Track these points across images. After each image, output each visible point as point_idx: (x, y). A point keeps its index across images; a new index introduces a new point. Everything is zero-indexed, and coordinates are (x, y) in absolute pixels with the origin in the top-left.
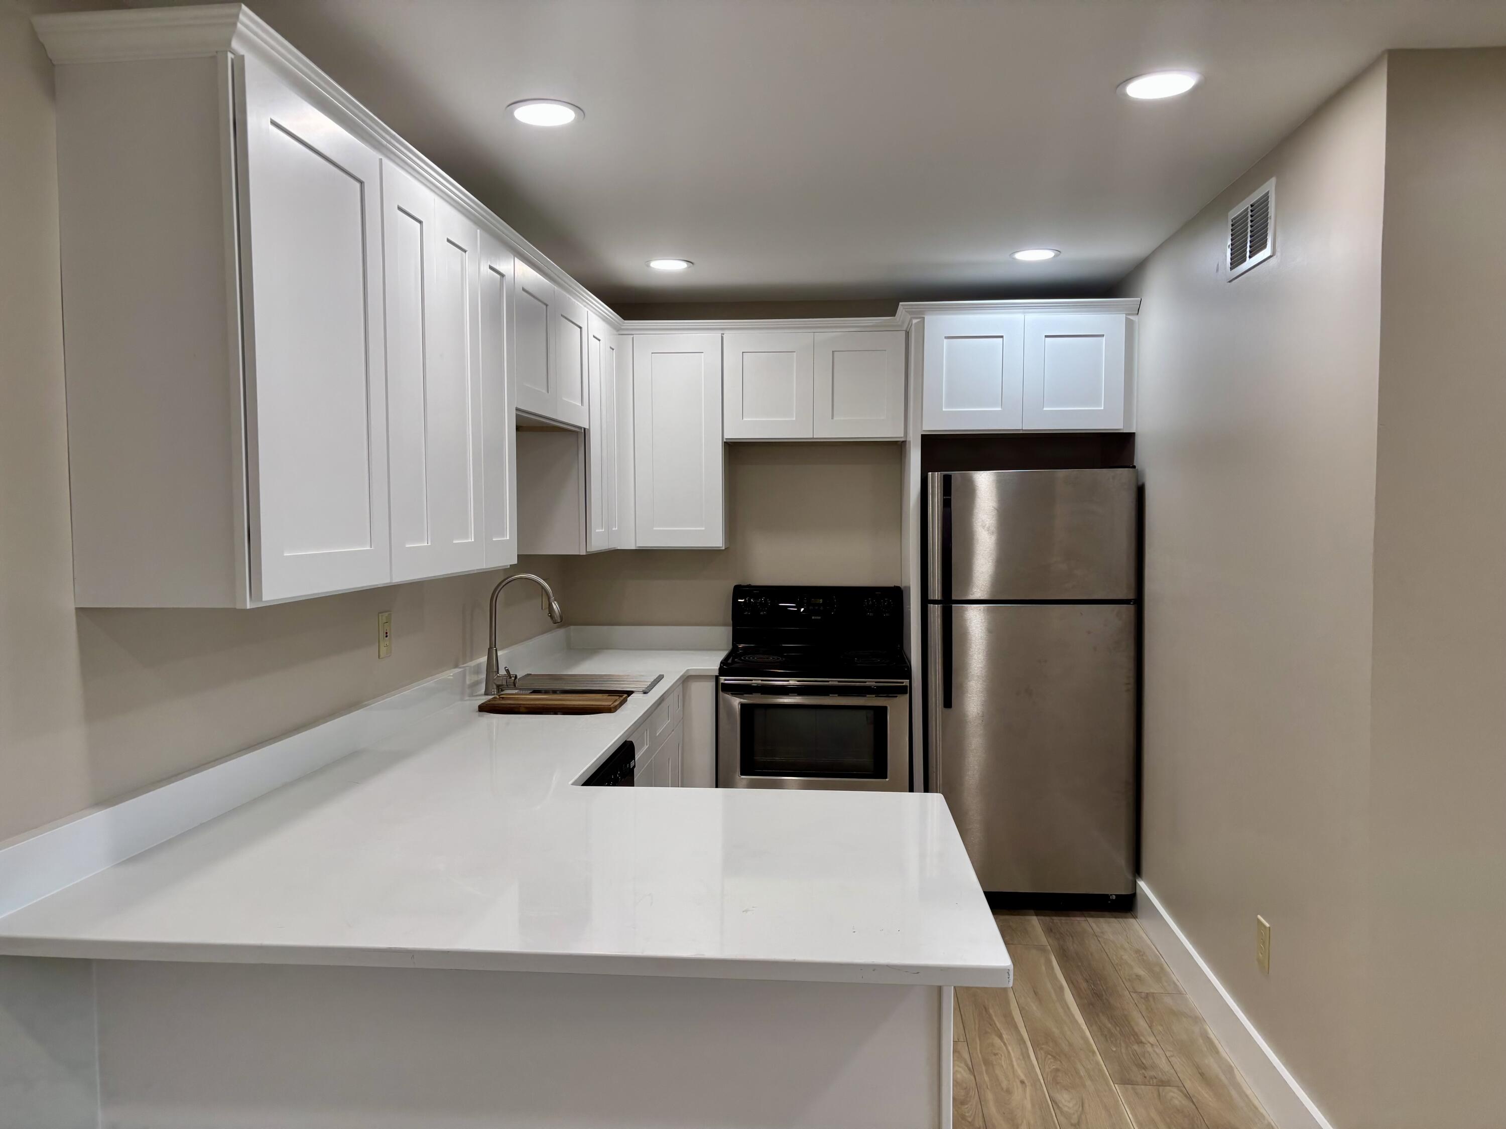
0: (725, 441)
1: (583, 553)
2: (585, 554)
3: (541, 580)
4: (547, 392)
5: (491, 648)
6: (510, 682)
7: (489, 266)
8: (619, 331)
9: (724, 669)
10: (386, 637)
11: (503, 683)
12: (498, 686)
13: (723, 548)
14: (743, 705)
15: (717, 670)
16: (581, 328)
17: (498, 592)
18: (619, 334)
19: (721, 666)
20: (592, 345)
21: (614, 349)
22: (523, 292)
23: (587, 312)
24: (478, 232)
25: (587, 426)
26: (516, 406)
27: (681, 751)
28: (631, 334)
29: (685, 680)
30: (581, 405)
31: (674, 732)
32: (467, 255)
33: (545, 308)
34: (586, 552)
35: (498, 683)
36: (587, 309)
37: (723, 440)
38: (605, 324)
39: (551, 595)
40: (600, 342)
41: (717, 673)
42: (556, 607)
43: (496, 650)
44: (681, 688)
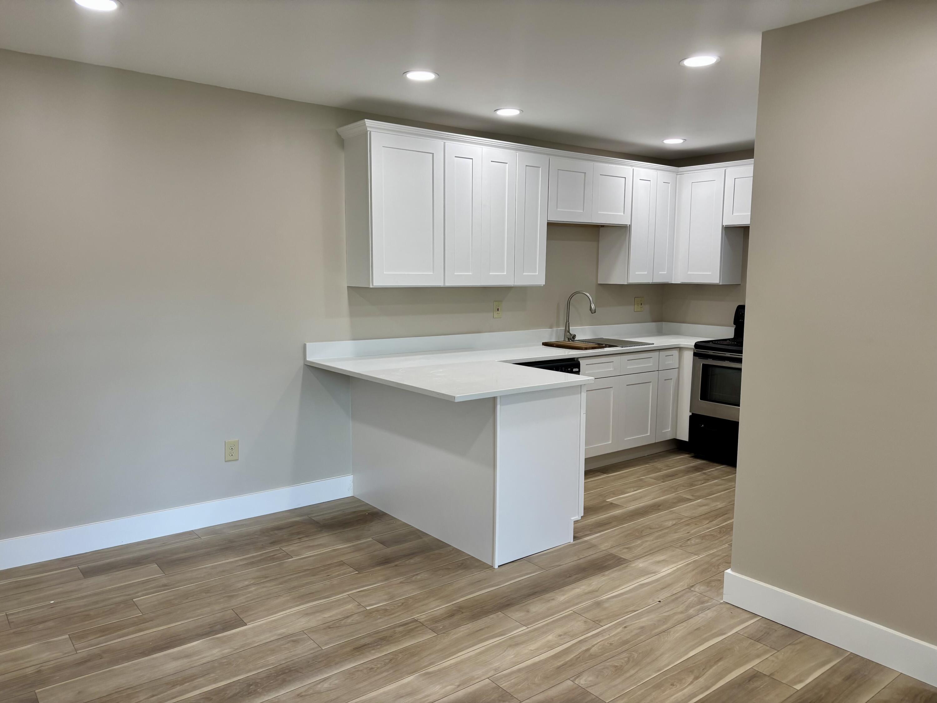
2: (626, 284)
3: (588, 295)
4: (582, 211)
5: (567, 322)
6: (571, 337)
7: (526, 166)
8: (677, 173)
9: (697, 345)
10: (498, 310)
11: (569, 337)
12: (568, 339)
13: (721, 284)
14: (703, 364)
15: (694, 346)
16: (625, 178)
17: (571, 298)
18: (677, 175)
19: (695, 344)
20: (639, 184)
21: (669, 183)
22: (559, 171)
23: (633, 169)
24: (517, 153)
25: (629, 223)
26: (548, 220)
27: (672, 384)
28: (684, 174)
29: (680, 349)
30: (623, 214)
31: (658, 371)
32: (507, 164)
33: (583, 174)
34: (627, 283)
35: (568, 337)
36: (633, 168)
37: (723, 226)
38: (659, 172)
39: (591, 301)
40: (649, 182)
41: (694, 347)
42: (593, 306)
43: (569, 323)
44: (675, 353)
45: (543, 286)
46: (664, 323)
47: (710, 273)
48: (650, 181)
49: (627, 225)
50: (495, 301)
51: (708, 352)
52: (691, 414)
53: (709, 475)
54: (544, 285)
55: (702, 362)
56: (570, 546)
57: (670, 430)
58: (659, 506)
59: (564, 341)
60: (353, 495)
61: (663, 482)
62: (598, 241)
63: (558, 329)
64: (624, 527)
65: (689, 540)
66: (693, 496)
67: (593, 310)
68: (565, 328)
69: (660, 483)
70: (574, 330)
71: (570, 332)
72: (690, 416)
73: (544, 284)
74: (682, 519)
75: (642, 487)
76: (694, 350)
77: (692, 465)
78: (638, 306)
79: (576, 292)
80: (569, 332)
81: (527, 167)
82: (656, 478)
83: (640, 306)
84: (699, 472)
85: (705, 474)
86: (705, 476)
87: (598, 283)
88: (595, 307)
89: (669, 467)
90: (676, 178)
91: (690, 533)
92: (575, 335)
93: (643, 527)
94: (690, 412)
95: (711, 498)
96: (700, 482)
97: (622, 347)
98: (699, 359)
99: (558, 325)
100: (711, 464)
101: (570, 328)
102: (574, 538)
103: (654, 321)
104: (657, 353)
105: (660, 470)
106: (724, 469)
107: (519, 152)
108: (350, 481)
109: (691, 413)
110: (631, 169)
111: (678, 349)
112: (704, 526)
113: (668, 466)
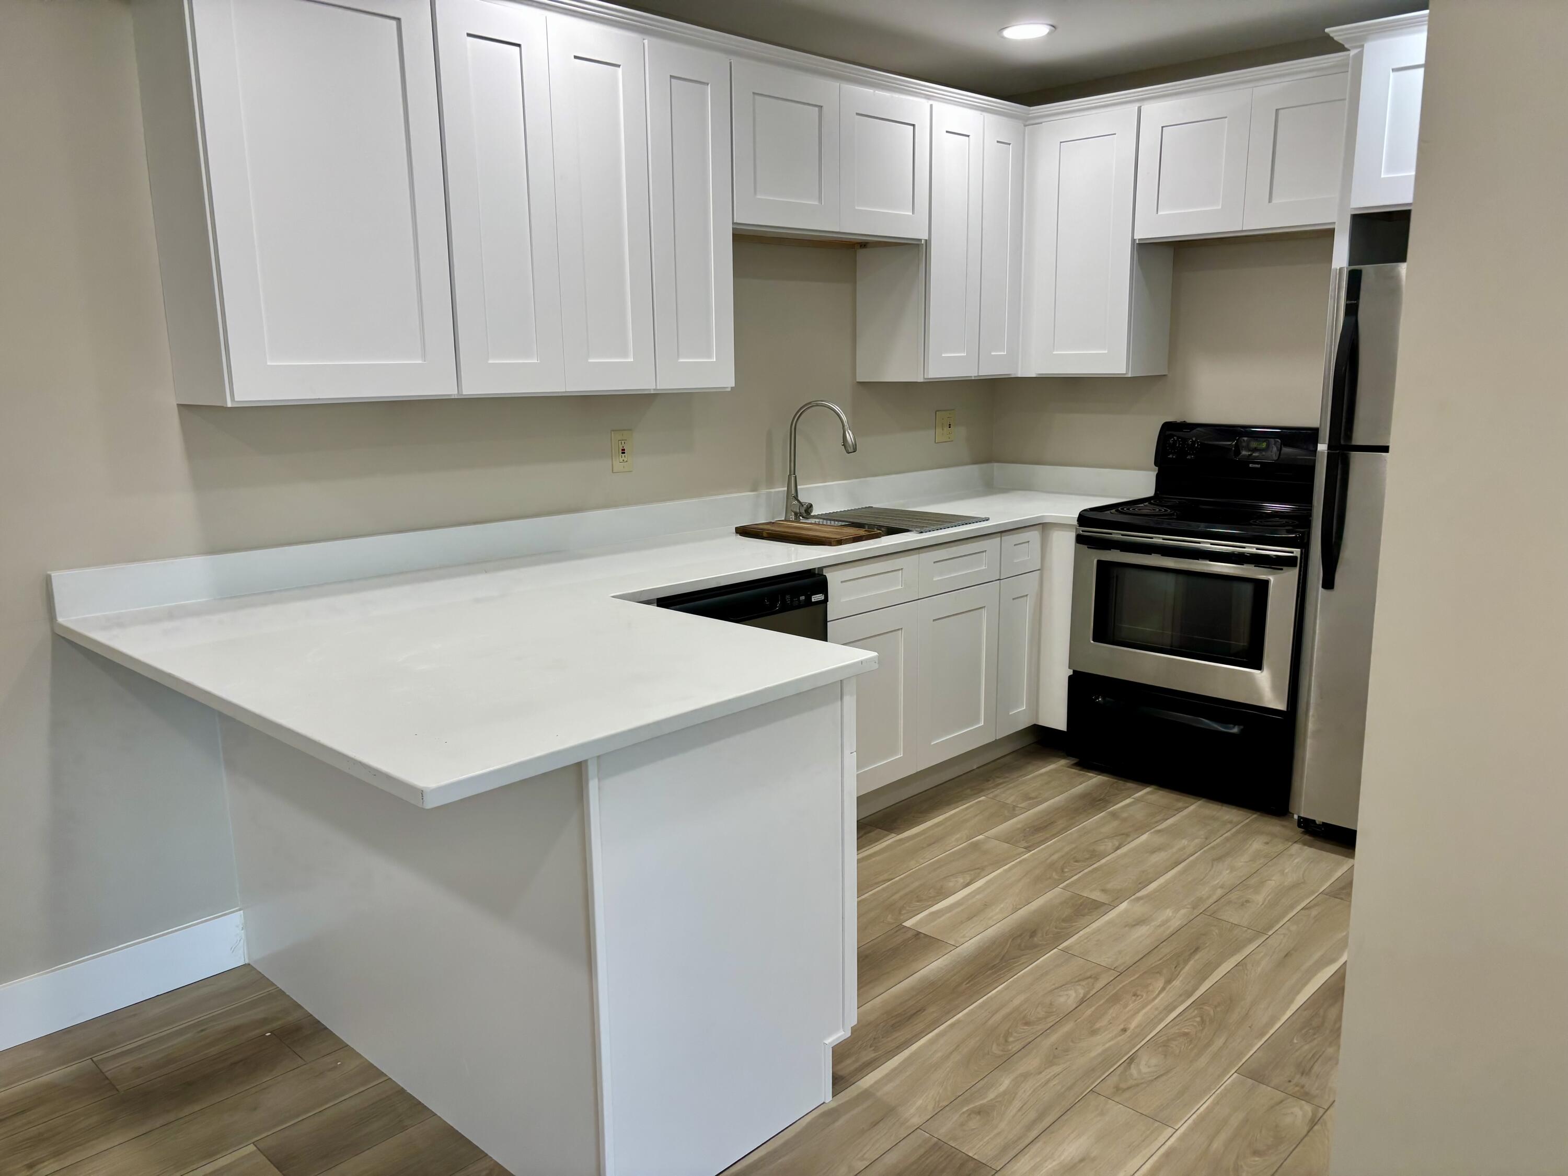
0: (1137, 242)
1: (921, 380)
3: (837, 408)
4: (816, 203)
5: (790, 475)
6: (803, 511)
7: (671, 77)
8: (1027, 122)
9: (1085, 519)
10: (622, 453)
11: (798, 511)
12: (796, 514)
13: (1130, 376)
14: (1099, 562)
15: (1078, 521)
16: (914, 125)
17: (798, 419)
18: (1025, 126)
19: (1080, 515)
20: (947, 145)
21: (1009, 144)
22: (757, 97)
23: (931, 106)
24: (646, 42)
25: (924, 236)
26: (734, 223)
27: (1028, 606)
28: (1041, 123)
29: (1044, 527)
30: (911, 214)
31: (998, 581)
32: (620, 70)
33: (817, 109)
34: (924, 378)
35: (795, 510)
36: (931, 102)
37: (1133, 240)
38: (989, 117)
39: (846, 424)
40: (967, 138)
41: (1076, 523)
42: (850, 436)
43: (796, 477)
44: (1034, 536)
45: (729, 390)
46: (996, 464)
47: (1106, 352)
48: (968, 136)
49: (920, 240)
50: (613, 431)
51: (1111, 534)
52: (1072, 673)
53: (1125, 820)
54: (732, 388)
55: (1095, 556)
56: (828, 1116)
57: (1025, 708)
58: (1033, 933)
59: (785, 520)
60: (247, 962)
61: (1028, 849)
62: (854, 282)
63: (771, 492)
64: (959, 1021)
65: (1132, 1059)
66: (1104, 891)
67: (849, 445)
68: (786, 489)
69: (1020, 854)
70: (808, 492)
71: (799, 498)
72: (1070, 678)
73: (734, 386)
74: (1096, 978)
75: (983, 869)
76: (1076, 528)
77: (1080, 788)
78: (943, 429)
79: (810, 403)
80: (796, 498)
81: (672, 80)
82: (1009, 839)
83: (946, 429)
84: (1101, 810)
85: (1114, 815)
86: (1115, 823)
87: (858, 381)
88: (855, 439)
89: (1032, 799)
90: (1025, 130)
91: (1128, 1033)
92: (811, 506)
93: (1006, 1017)
94: (1069, 668)
95: (1147, 896)
96: (1109, 845)
97: (922, 532)
98: (1089, 549)
99: (770, 483)
100: (1121, 783)
101: (798, 487)
102: (834, 1084)
103: (976, 461)
104: (996, 541)
105: (1013, 811)
106: (1150, 796)
107: (655, 40)
108: (237, 926)
109: (1072, 670)
110: (925, 104)
111: (1041, 525)
112: (1157, 1001)
113: (1027, 797)
